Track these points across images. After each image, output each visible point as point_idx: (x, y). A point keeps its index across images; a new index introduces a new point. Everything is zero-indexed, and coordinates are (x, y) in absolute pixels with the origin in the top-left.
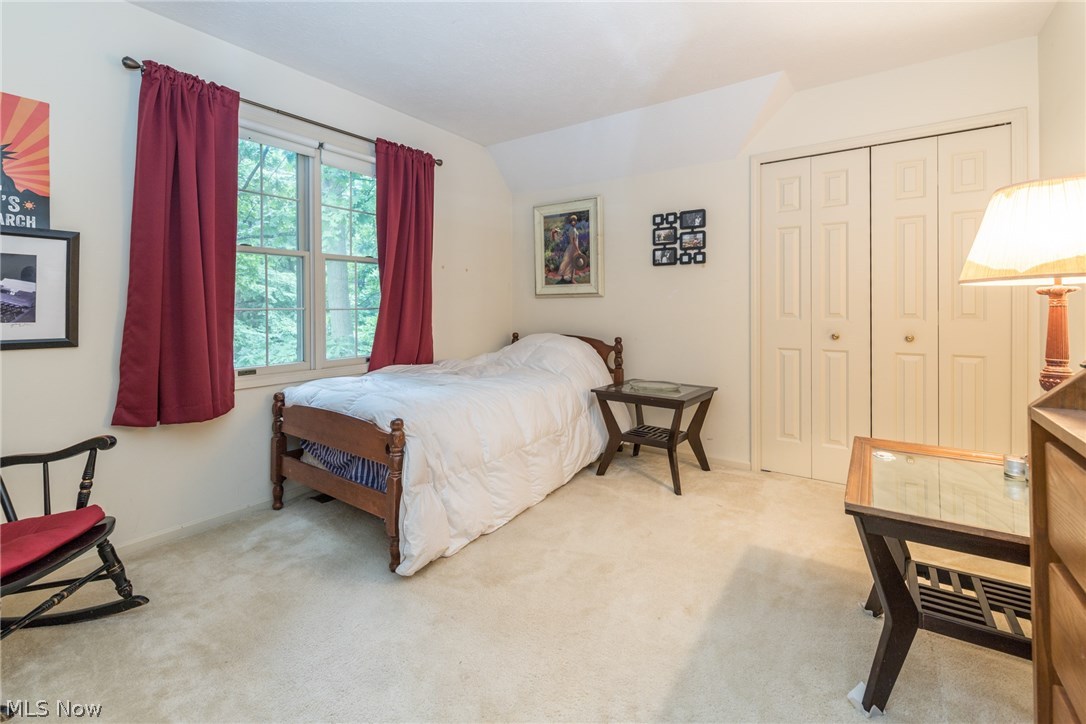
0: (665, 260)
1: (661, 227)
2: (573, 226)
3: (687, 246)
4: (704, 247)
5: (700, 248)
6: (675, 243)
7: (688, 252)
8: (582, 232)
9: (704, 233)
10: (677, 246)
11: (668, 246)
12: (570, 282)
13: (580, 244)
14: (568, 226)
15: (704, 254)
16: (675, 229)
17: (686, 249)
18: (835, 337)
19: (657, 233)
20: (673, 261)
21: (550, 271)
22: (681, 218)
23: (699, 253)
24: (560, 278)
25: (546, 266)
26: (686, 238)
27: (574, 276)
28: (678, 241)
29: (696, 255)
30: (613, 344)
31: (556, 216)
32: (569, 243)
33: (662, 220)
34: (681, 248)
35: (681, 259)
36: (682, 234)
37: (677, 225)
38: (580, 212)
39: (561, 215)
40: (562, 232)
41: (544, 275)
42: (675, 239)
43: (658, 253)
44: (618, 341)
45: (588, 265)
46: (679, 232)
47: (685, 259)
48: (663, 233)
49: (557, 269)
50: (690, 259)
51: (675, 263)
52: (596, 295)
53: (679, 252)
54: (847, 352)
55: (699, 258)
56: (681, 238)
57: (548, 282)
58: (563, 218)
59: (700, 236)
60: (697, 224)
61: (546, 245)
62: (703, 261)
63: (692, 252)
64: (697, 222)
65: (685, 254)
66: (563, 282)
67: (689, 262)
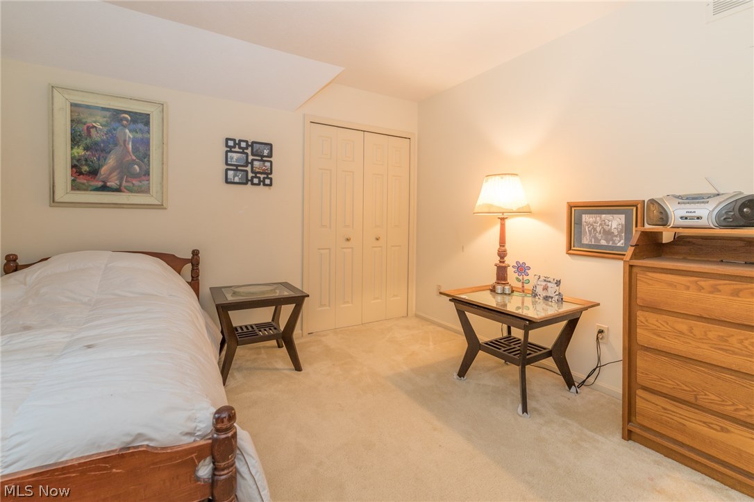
0: (237, 180)
1: (233, 150)
2: (125, 127)
3: (257, 170)
4: (271, 173)
5: (268, 174)
6: (246, 166)
7: (258, 175)
8: (139, 136)
9: (271, 162)
10: (249, 168)
11: (239, 168)
12: (118, 190)
13: (135, 149)
14: (115, 125)
15: (271, 179)
16: (247, 154)
17: (256, 173)
18: (348, 240)
19: (230, 154)
20: (245, 182)
21: (81, 173)
22: (252, 146)
23: (268, 178)
24: (100, 184)
25: (73, 167)
26: (256, 164)
27: (124, 183)
28: (250, 165)
29: (264, 178)
30: (190, 256)
31: (97, 108)
32: (116, 144)
33: (235, 144)
34: (252, 172)
35: (252, 181)
36: (253, 160)
37: (249, 151)
38: (136, 113)
39: (104, 109)
40: (105, 129)
41: (70, 178)
42: (247, 163)
43: (231, 173)
44: (195, 253)
45: (147, 173)
46: (250, 158)
47: (256, 181)
48: (235, 156)
49: (94, 173)
50: (260, 181)
51: (246, 183)
52: (160, 207)
53: (250, 175)
54: (352, 248)
55: (267, 182)
56: (252, 163)
57: (75, 187)
58: (108, 114)
59: (268, 164)
60: (265, 154)
61: (73, 140)
62: (271, 185)
63: (262, 176)
64: (266, 152)
65: (256, 177)
66: (104, 188)
67: (258, 184)
